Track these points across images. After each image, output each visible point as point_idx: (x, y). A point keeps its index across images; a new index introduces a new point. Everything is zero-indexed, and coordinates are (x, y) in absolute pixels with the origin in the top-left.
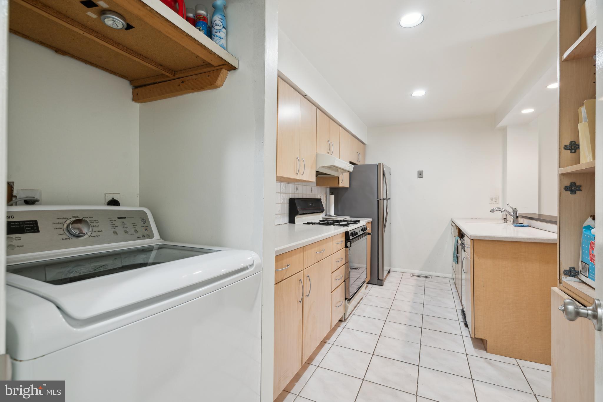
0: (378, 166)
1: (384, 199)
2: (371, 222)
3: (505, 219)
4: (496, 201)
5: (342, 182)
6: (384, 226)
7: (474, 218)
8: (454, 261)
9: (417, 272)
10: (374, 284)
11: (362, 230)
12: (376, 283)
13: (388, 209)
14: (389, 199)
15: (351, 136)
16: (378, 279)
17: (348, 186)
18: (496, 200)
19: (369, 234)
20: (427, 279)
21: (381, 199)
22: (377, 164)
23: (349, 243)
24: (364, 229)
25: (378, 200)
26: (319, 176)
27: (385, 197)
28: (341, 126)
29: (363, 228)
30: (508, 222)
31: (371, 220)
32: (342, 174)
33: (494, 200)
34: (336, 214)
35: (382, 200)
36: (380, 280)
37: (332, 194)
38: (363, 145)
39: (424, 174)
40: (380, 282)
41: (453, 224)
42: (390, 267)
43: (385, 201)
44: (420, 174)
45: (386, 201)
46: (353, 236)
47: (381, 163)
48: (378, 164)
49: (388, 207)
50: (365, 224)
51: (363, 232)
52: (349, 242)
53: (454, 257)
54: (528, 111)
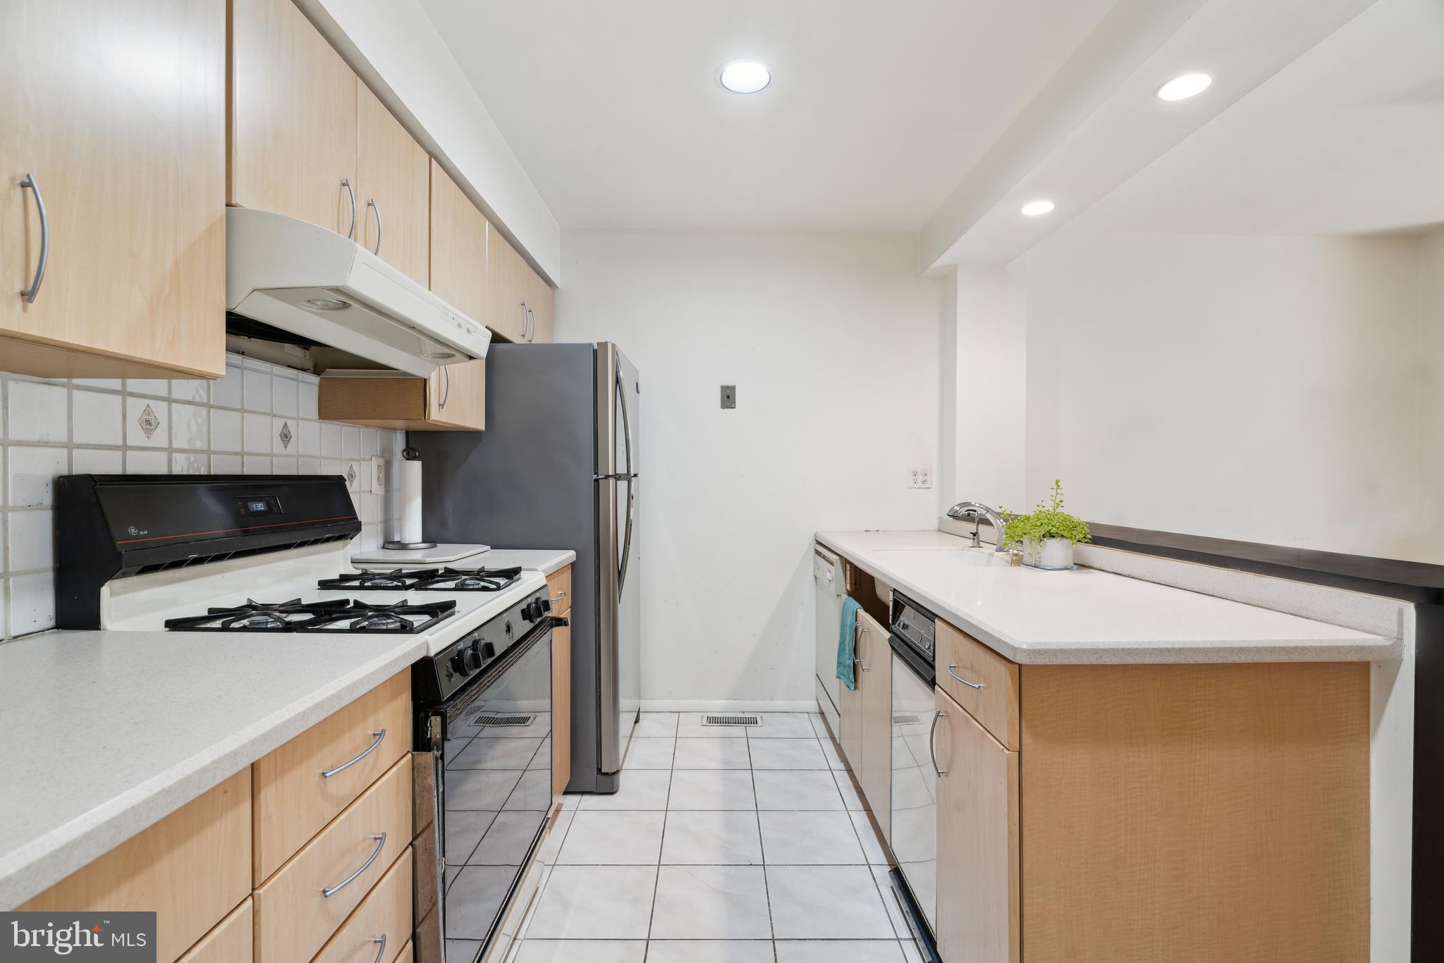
0: (597, 354)
1: (617, 477)
2: (573, 565)
3: (974, 535)
4: (924, 482)
5: (441, 406)
6: (620, 574)
7: (873, 531)
8: (839, 678)
9: (719, 706)
10: (583, 793)
11: (526, 614)
12: (594, 790)
13: (632, 509)
14: (635, 475)
15: (492, 227)
16: (599, 770)
17: (481, 426)
18: (924, 478)
19: (559, 622)
20: (752, 730)
21: (607, 477)
22: (591, 345)
23: (436, 721)
24: (535, 610)
25: (597, 481)
26: (332, 373)
27: (622, 469)
28: (434, 155)
29: (529, 606)
30: (982, 544)
31: (569, 555)
32: (443, 367)
33: (920, 478)
34: (430, 538)
35: (612, 481)
36: (606, 774)
37: (414, 458)
38: (549, 288)
39: (739, 397)
40: (605, 783)
41: (822, 548)
42: (639, 698)
43: (623, 485)
44: (728, 397)
45: (626, 483)
46: (464, 674)
47: (606, 342)
48: (596, 347)
49: (633, 502)
50: (544, 582)
51: (532, 621)
52: (435, 714)
53: (840, 664)
54: (1038, 208)
